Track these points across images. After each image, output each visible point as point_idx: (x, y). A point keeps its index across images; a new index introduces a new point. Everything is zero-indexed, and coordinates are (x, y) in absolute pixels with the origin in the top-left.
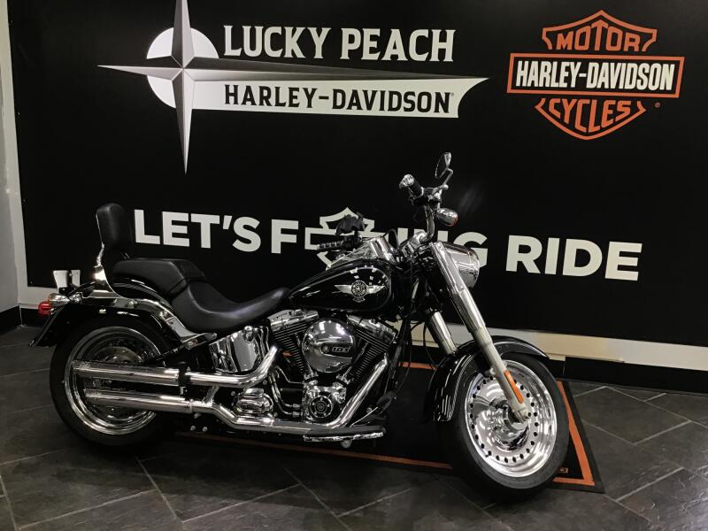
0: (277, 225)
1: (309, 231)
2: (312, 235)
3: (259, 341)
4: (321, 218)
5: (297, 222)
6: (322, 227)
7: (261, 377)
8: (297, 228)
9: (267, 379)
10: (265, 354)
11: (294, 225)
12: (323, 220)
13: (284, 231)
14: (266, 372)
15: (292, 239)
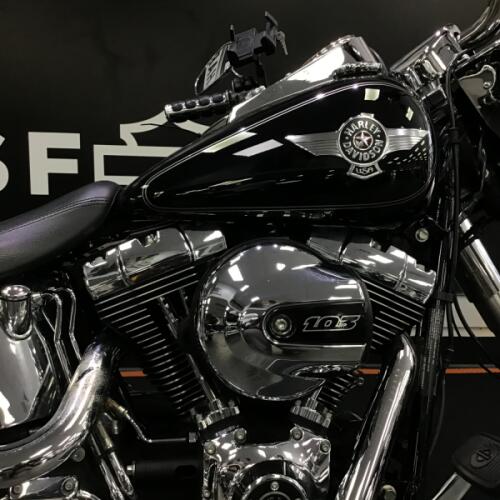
0: (39, 142)
1: (101, 151)
2: (106, 157)
3: (48, 335)
4: (123, 127)
5: (78, 136)
6: (123, 143)
7: (68, 442)
8: (77, 146)
9: (86, 444)
10: (73, 371)
11: (72, 141)
12: (127, 131)
13: (53, 153)
14: (83, 424)
15: (70, 166)
